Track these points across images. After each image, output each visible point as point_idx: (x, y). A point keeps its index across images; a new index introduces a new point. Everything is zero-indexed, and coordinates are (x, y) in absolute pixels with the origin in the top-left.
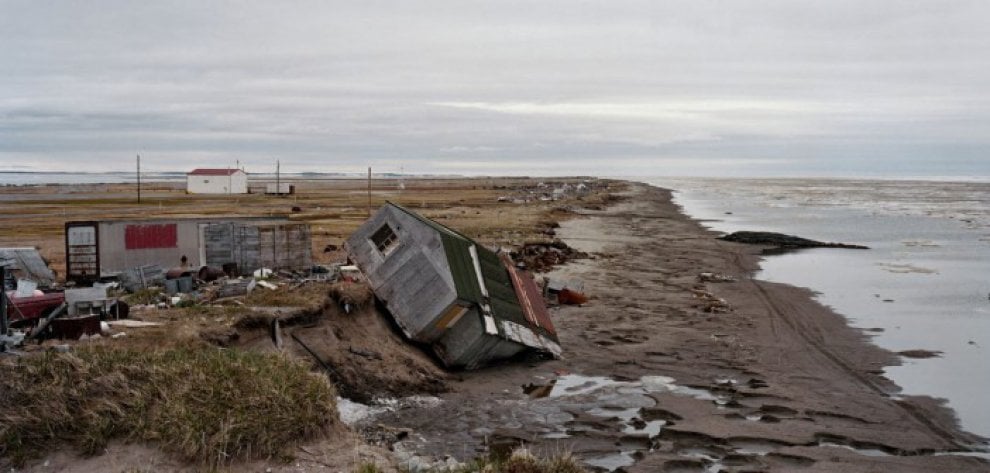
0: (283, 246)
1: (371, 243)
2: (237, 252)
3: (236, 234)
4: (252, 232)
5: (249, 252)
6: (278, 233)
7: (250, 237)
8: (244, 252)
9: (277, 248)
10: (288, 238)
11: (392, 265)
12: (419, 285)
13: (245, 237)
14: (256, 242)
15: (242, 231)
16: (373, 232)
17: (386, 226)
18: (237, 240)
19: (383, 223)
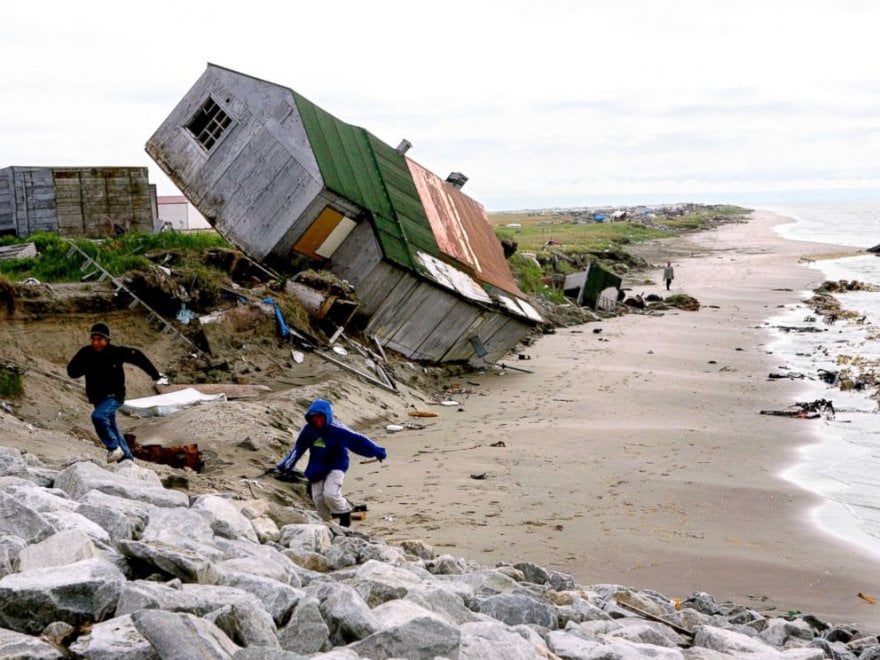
0: (99, 203)
1: (188, 134)
2: (22, 214)
3: (18, 183)
4: (43, 180)
5: (39, 213)
6: (88, 181)
7: (40, 187)
8: (31, 213)
9: (88, 206)
10: (107, 191)
11: (222, 159)
12: (264, 182)
13: (34, 187)
14: (50, 196)
15: (28, 178)
16: (190, 117)
17: (210, 102)
18: (19, 194)
19: (206, 97)
